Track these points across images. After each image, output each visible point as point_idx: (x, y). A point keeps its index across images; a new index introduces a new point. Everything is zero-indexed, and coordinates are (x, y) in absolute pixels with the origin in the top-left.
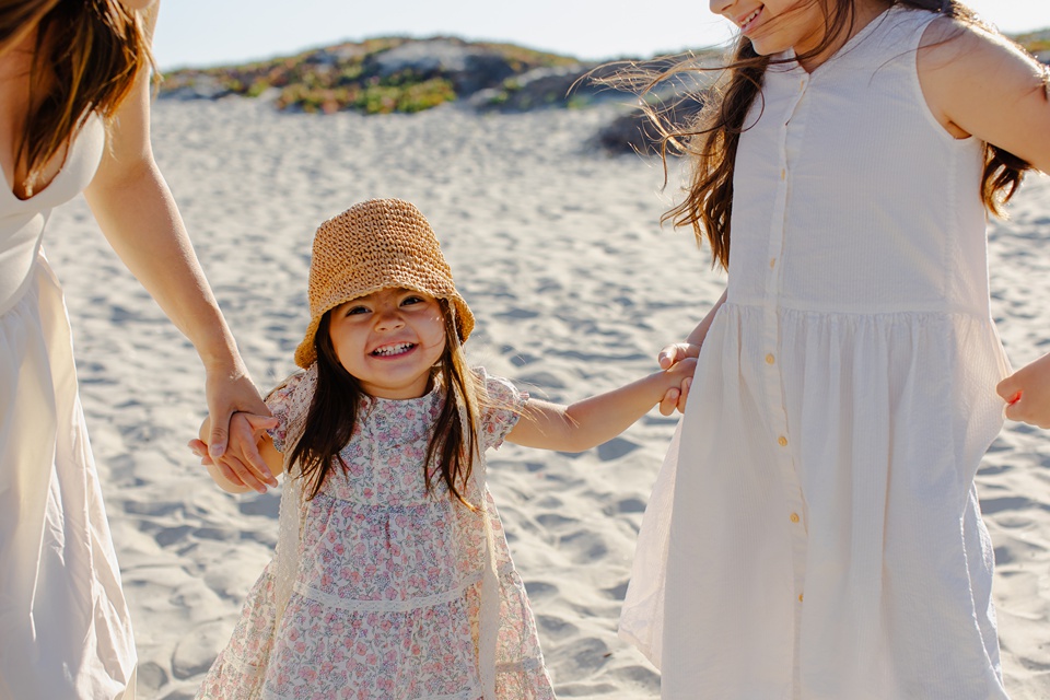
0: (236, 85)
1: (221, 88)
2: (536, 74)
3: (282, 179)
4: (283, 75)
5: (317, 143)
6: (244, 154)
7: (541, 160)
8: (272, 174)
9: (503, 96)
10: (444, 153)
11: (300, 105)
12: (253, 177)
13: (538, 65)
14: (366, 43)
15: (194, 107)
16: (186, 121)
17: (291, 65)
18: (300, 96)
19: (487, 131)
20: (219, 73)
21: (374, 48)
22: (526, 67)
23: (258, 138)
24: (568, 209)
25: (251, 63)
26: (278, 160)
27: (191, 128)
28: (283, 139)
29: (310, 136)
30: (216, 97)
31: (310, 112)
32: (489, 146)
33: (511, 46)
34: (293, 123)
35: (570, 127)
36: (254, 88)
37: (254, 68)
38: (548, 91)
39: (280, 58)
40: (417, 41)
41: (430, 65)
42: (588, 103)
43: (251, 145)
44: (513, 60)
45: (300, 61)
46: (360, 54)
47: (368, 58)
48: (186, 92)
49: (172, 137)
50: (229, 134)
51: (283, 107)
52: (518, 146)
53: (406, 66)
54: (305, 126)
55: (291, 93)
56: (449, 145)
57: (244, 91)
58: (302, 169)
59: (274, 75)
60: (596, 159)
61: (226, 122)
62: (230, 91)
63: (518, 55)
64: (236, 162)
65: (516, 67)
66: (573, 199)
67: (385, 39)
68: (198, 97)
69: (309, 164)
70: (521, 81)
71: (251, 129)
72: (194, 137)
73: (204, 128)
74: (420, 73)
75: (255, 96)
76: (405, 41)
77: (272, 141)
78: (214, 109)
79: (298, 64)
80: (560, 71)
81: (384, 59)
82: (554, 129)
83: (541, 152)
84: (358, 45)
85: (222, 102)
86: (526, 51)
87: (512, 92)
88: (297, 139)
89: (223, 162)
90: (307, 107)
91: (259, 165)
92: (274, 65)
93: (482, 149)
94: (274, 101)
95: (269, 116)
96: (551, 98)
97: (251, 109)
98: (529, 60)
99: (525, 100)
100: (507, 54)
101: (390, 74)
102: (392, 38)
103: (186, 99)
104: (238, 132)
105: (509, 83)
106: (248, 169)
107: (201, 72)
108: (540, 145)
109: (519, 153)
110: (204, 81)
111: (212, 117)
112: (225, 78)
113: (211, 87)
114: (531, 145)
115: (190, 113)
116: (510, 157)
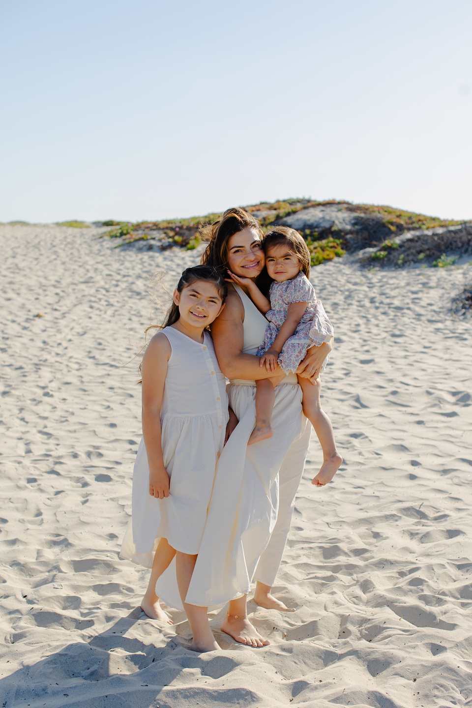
0: (178, 239)
1: (167, 241)
2: (409, 235)
9: (382, 254)
10: (335, 305)
13: (409, 228)
15: (145, 256)
16: (138, 270)
19: (371, 286)
22: (401, 229)
25: (193, 218)
27: (139, 277)
30: (163, 249)
32: (372, 301)
35: (437, 286)
36: (192, 243)
37: (192, 224)
38: (419, 252)
41: (326, 225)
42: (454, 263)
47: (278, 218)
48: (142, 243)
49: (123, 285)
52: (397, 303)
56: (339, 298)
57: (184, 245)
62: (175, 243)
65: (394, 229)
68: (150, 248)
70: (397, 240)
75: (192, 248)
76: (308, 204)
78: (159, 257)
80: (428, 233)
81: (290, 219)
82: (426, 286)
83: (418, 309)
84: (272, 207)
85: (167, 253)
87: (389, 249)
93: (367, 303)
96: (422, 256)
98: (403, 223)
99: (400, 257)
102: (299, 201)
103: (140, 250)
105: (387, 242)
107: (156, 226)
108: (414, 301)
109: (398, 308)
110: (156, 234)
111: (158, 266)
112: (171, 234)
113: (160, 240)
114: (407, 301)
115: (142, 263)
116: (392, 313)
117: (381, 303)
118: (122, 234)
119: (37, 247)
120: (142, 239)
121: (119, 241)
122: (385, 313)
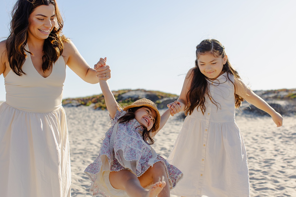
0: (83, 103)
1: (79, 103)
2: (165, 99)
3: (95, 126)
4: (95, 100)
5: (105, 117)
6: (85, 121)
8: (93, 125)
11: (100, 108)
12: (87, 126)
13: (166, 97)
14: (119, 91)
15: (71, 109)
16: (69, 112)
17: (98, 97)
18: (100, 105)
20: (78, 100)
21: (121, 93)
22: (162, 97)
23: (89, 116)
24: (171, 133)
25: (87, 97)
26: (94, 122)
27: (70, 114)
28: (95, 117)
29: (103, 116)
30: (77, 106)
31: (103, 110)
33: (158, 92)
34: (98, 112)
36: (88, 104)
37: (88, 98)
39: (95, 95)
40: (132, 91)
41: (136, 97)
43: (87, 118)
44: (159, 96)
45: (101, 96)
46: (117, 94)
47: (119, 95)
48: (69, 105)
50: (81, 115)
51: (96, 109)
53: (129, 97)
54: (102, 114)
55: (98, 105)
57: (85, 105)
58: (101, 124)
59: (93, 100)
60: (180, 121)
61: (80, 112)
62: (82, 104)
63: (160, 94)
64: (83, 122)
66: (173, 130)
67: (123, 90)
68: (73, 106)
69: (103, 123)
70: (161, 101)
71: (87, 114)
72: (71, 116)
73: (74, 114)
74: (133, 99)
75: (88, 106)
76: (129, 91)
77: (93, 117)
78: (76, 109)
79: (100, 97)
80: (172, 98)
81: (123, 95)
84: (117, 92)
85: (79, 107)
86: (163, 93)
87: (158, 104)
88: (99, 116)
89: (79, 122)
90: (102, 108)
91: (89, 123)
92: (93, 97)
94: (93, 107)
95: (92, 111)
97: (87, 109)
98: (163, 95)
99: (162, 106)
100: (157, 94)
101: (126, 99)
102: (126, 90)
103: (69, 106)
104: (83, 115)
105: (158, 101)
106: (86, 124)
107: (73, 99)
110: (74, 101)
111: (76, 111)
112: (80, 101)
113: (76, 103)
115: (70, 110)
120: (69, 103)
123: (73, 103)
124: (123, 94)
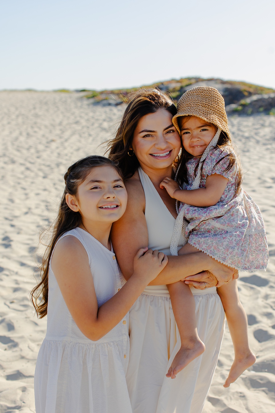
2: (255, 98)
7: (258, 142)
9: (240, 108)
13: (255, 94)
15: (107, 109)
16: (104, 116)
19: (233, 125)
21: (184, 84)
22: (250, 94)
27: (104, 120)
30: (117, 105)
33: (243, 83)
35: (270, 125)
38: (260, 107)
40: (203, 80)
46: (178, 86)
47: (182, 88)
48: (105, 102)
49: (96, 125)
52: (246, 134)
63: (247, 88)
65: (246, 94)
67: (189, 79)
68: (110, 104)
70: (248, 101)
72: (106, 125)
73: (110, 120)
76: (198, 80)
78: (115, 109)
80: (266, 96)
82: (263, 126)
83: (258, 138)
86: (250, 86)
87: (244, 106)
96: (261, 109)
98: (251, 90)
99: (250, 110)
100: (242, 88)
103: (104, 105)
105: (243, 102)
107: (112, 92)
108: (256, 134)
109: (247, 138)
110: (113, 97)
111: (114, 114)
112: (121, 96)
113: (115, 100)
114: (252, 134)
115: (105, 112)
116: (243, 140)
117: (238, 135)
118: (93, 97)
119: (46, 103)
120: (104, 100)
121: (92, 101)
122: (240, 140)
123: (111, 99)
124: (187, 86)
